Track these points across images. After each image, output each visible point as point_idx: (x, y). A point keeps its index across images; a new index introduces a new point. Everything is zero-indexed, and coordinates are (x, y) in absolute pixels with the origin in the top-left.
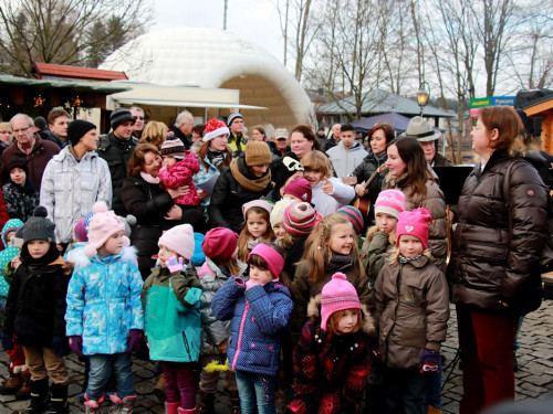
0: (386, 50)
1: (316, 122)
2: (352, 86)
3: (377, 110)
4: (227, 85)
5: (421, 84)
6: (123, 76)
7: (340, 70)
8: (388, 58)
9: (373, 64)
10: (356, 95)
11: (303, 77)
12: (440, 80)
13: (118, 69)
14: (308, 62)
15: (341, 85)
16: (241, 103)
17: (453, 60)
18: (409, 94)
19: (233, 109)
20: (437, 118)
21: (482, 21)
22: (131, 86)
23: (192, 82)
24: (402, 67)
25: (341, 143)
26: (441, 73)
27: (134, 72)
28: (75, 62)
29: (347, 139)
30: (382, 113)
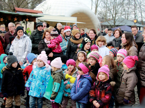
0: (124, 5)
1: (101, 28)
2: (113, 17)
3: (120, 24)
4: (73, 16)
5: (135, 16)
6: (42, 12)
7: (109, 12)
8: (125, 8)
9: (120, 10)
10: (114, 19)
11: (97, 14)
12: (142, 15)
13: (40, 10)
14: (99, 9)
15: (109, 16)
16: (77, 21)
18: (131, 19)
19: (75, 23)
20: (140, 27)
22: (44, 15)
23: (62, 15)
24: (129, 11)
25: (107, 34)
26: (142, 13)
27: (45, 11)
28: (27, 8)
29: (109, 33)
30: (122, 25)
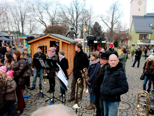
17: (15, 25)
20: (13, 37)
21: (20, 17)
24: (4, 26)
26: (13, 27)
